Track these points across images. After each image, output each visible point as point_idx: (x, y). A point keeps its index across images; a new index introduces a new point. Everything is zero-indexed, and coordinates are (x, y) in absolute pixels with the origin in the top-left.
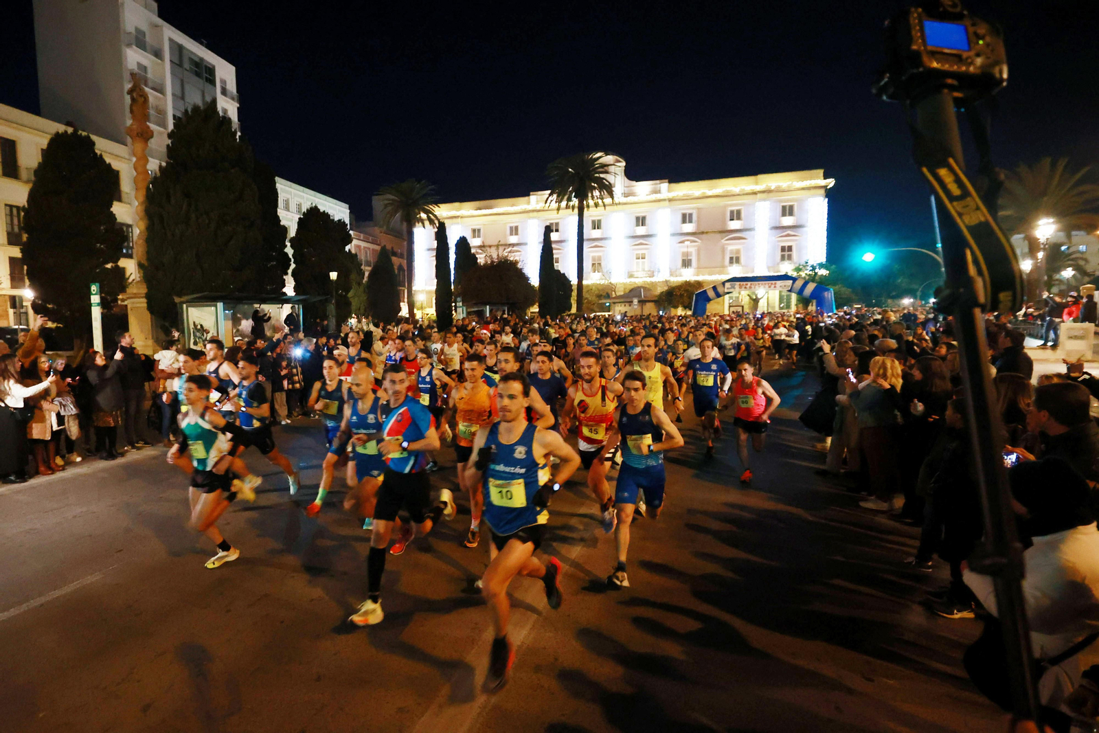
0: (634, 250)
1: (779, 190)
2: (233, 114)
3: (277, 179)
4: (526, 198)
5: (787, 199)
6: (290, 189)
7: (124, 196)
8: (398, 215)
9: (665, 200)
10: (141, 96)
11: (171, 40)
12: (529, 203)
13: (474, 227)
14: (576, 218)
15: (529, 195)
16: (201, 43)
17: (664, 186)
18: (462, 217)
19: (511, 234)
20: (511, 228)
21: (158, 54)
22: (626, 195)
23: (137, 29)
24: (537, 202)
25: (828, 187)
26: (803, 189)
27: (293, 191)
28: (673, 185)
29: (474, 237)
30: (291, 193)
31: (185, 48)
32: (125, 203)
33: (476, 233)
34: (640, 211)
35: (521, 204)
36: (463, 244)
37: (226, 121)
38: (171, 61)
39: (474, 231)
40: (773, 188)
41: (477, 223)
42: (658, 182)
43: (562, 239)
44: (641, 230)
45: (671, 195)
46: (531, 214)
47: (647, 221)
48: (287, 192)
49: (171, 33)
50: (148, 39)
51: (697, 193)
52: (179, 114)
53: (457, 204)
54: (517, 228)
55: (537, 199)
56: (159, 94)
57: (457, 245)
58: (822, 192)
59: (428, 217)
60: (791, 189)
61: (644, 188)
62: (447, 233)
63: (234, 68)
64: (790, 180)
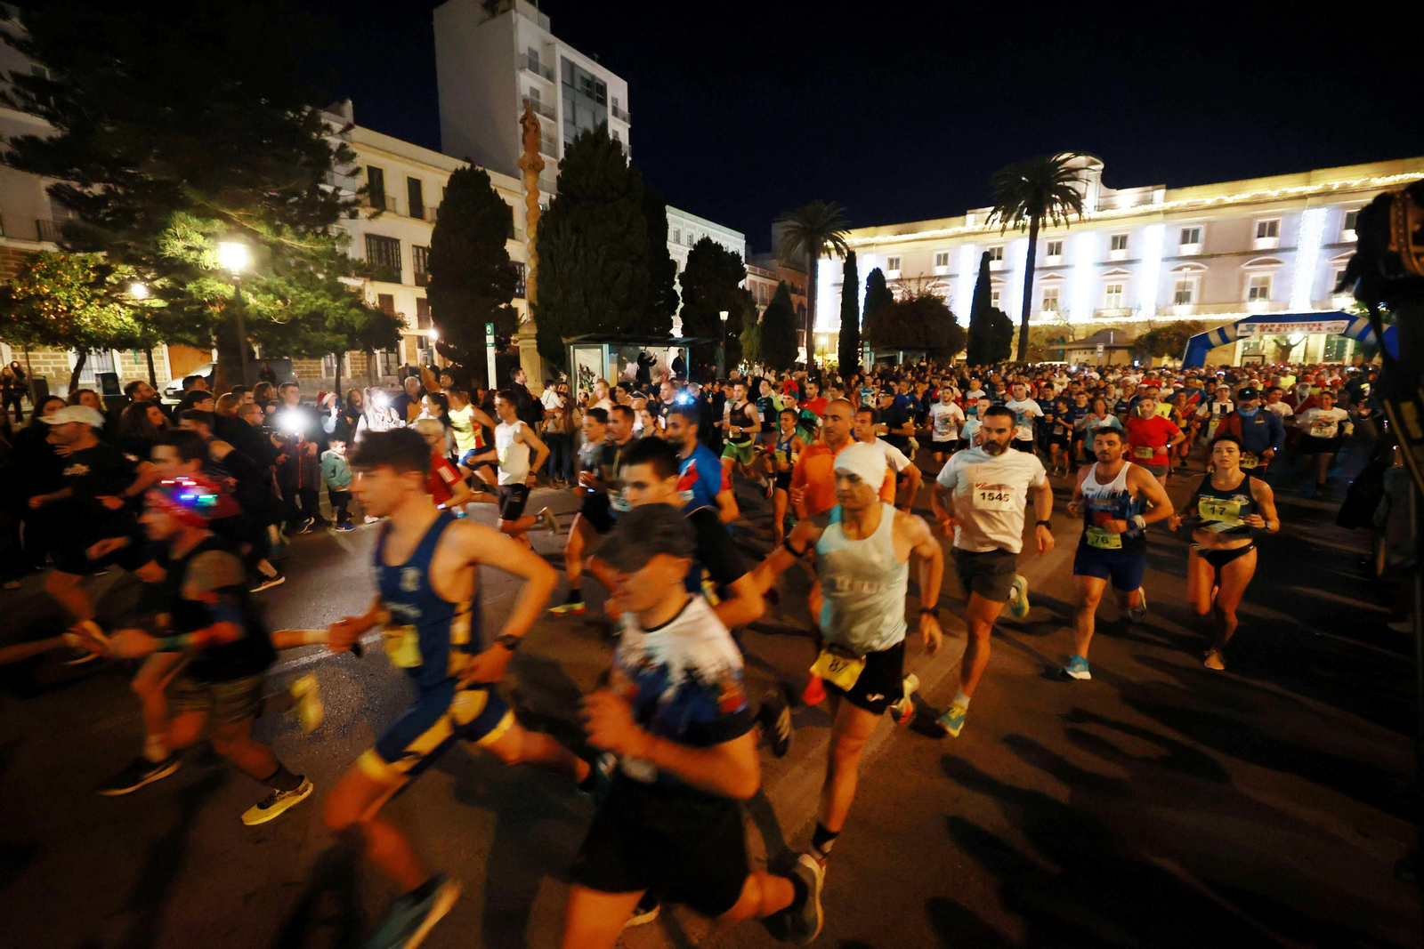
0: (1105, 281)
1: (1346, 191)
2: (624, 138)
3: (667, 207)
4: (961, 218)
6: (682, 219)
7: (517, 234)
8: (801, 245)
9: (1158, 213)
10: (533, 124)
11: (563, 58)
12: (964, 224)
13: (891, 257)
14: (1025, 242)
15: (965, 214)
16: (593, 58)
17: (1159, 194)
18: (877, 245)
19: (939, 264)
20: (939, 256)
21: (550, 76)
22: (1100, 208)
23: (530, 50)
24: (976, 222)
27: (684, 220)
28: (1174, 192)
29: (891, 268)
30: (681, 223)
31: (578, 67)
32: (517, 240)
33: (893, 263)
34: (1119, 229)
35: (954, 226)
36: (876, 277)
37: (617, 144)
38: (563, 82)
39: (891, 261)
40: (1335, 188)
41: (894, 252)
42: (1150, 188)
43: (1006, 269)
44: (1119, 255)
45: (1167, 206)
46: (967, 238)
47: (1129, 242)
48: (677, 222)
49: (563, 50)
50: (541, 61)
51: (1209, 201)
52: (570, 141)
53: (872, 229)
54: (946, 256)
55: (974, 220)
56: (550, 120)
57: (869, 280)
59: (836, 246)
60: (1368, 188)
61: (1127, 198)
62: (858, 265)
63: (626, 83)
64: (1367, 175)
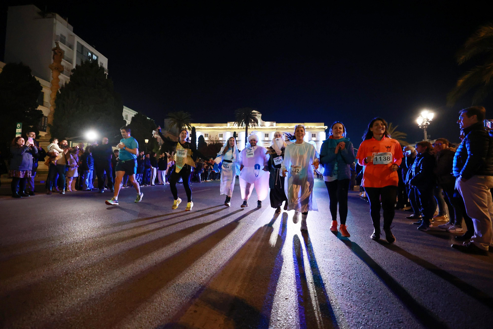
0: (264, 145)
1: (311, 129)
4: (226, 124)
5: (314, 132)
6: (129, 111)
7: (45, 104)
8: (175, 125)
9: (275, 129)
10: (60, 52)
11: (78, 42)
12: (227, 126)
13: (206, 133)
14: (244, 133)
15: (227, 123)
16: (93, 47)
17: (275, 124)
18: (201, 129)
19: (220, 137)
20: (220, 134)
21: (71, 47)
22: (262, 126)
23: (61, 35)
24: (230, 126)
25: (326, 129)
26: (318, 129)
27: (130, 112)
28: (277, 124)
29: (206, 137)
30: (129, 113)
31: (84, 47)
32: (45, 106)
33: (206, 135)
34: (267, 132)
35: (224, 126)
36: (201, 138)
38: (77, 51)
39: (205, 135)
40: (309, 128)
41: (207, 132)
42: (272, 122)
43: (239, 140)
44: (267, 139)
45: (277, 127)
46: (228, 130)
47: (269, 136)
48: (126, 112)
49: (77, 39)
50: (67, 40)
51: (285, 127)
53: (199, 124)
54: (222, 134)
55: (229, 125)
56: (70, 63)
57: (199, 138)
58: (324, 130)
59: (188, 127)
60: (315, 128)
61: (268, 124)
62: (196, 134)
63: (107, 59)
64: (314, 125)
